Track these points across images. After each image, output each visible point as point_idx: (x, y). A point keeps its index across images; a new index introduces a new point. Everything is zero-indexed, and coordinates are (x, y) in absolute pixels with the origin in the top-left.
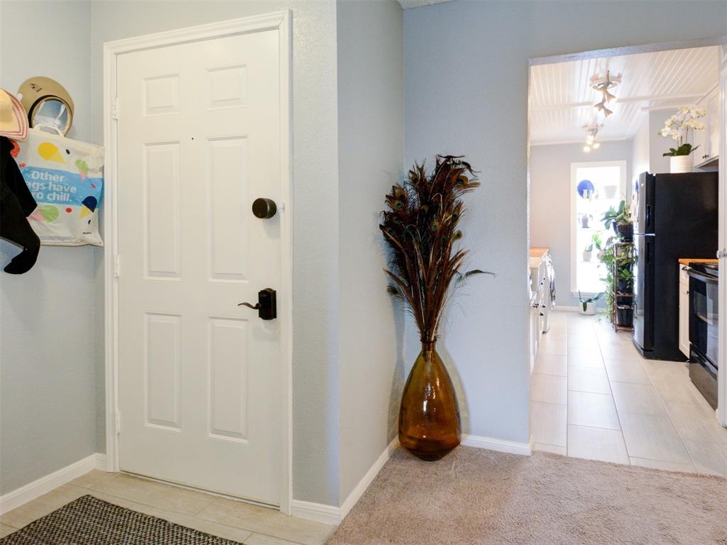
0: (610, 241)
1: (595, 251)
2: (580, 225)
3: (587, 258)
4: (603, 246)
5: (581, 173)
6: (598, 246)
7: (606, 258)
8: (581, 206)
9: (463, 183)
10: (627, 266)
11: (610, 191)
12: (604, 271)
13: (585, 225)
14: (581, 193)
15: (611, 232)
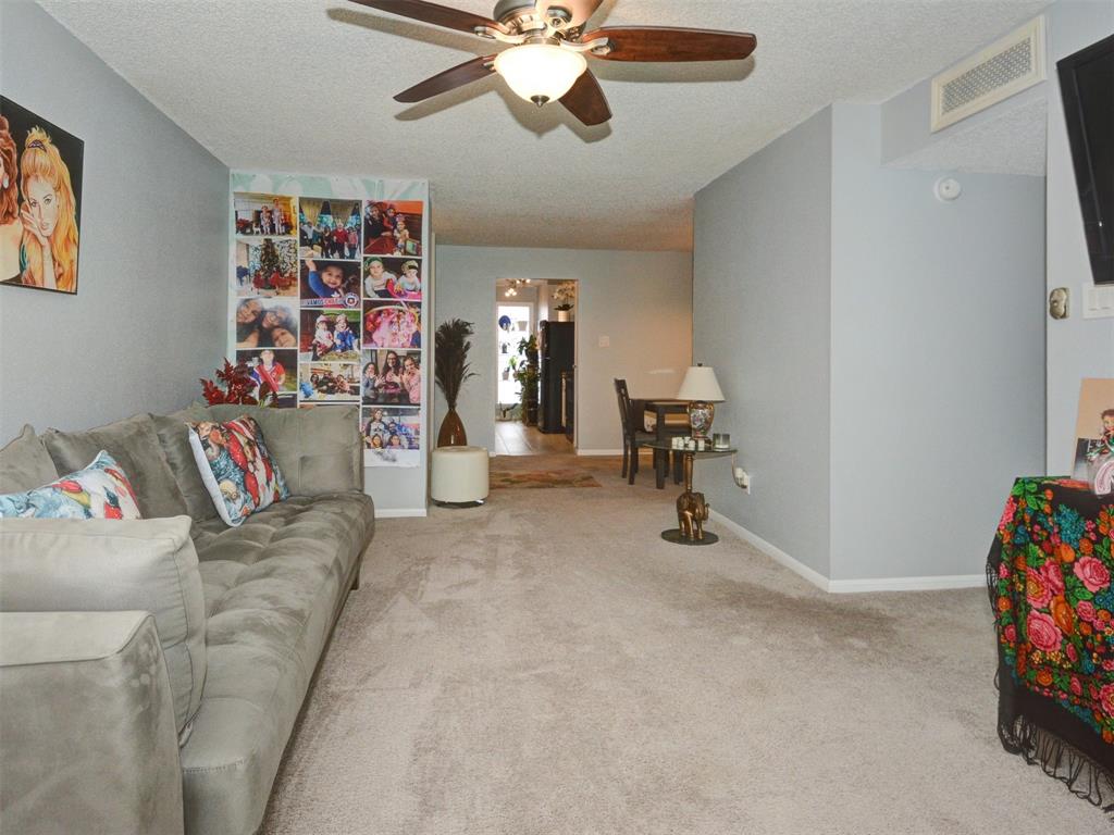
0: (522, 363)
1: (512, 372)
2: (500, 351)
3: (506, 377)
4: (517, 367)
5: (503, 311)
6: (514, 368)
7: (519, 376)
8: (503, 336)
9: (467, 332)
10: (535, 380)
11: (522, 325)
12: (518, 386)
13: (504, 352)
14: (502, 326)
15: (524, 357)
